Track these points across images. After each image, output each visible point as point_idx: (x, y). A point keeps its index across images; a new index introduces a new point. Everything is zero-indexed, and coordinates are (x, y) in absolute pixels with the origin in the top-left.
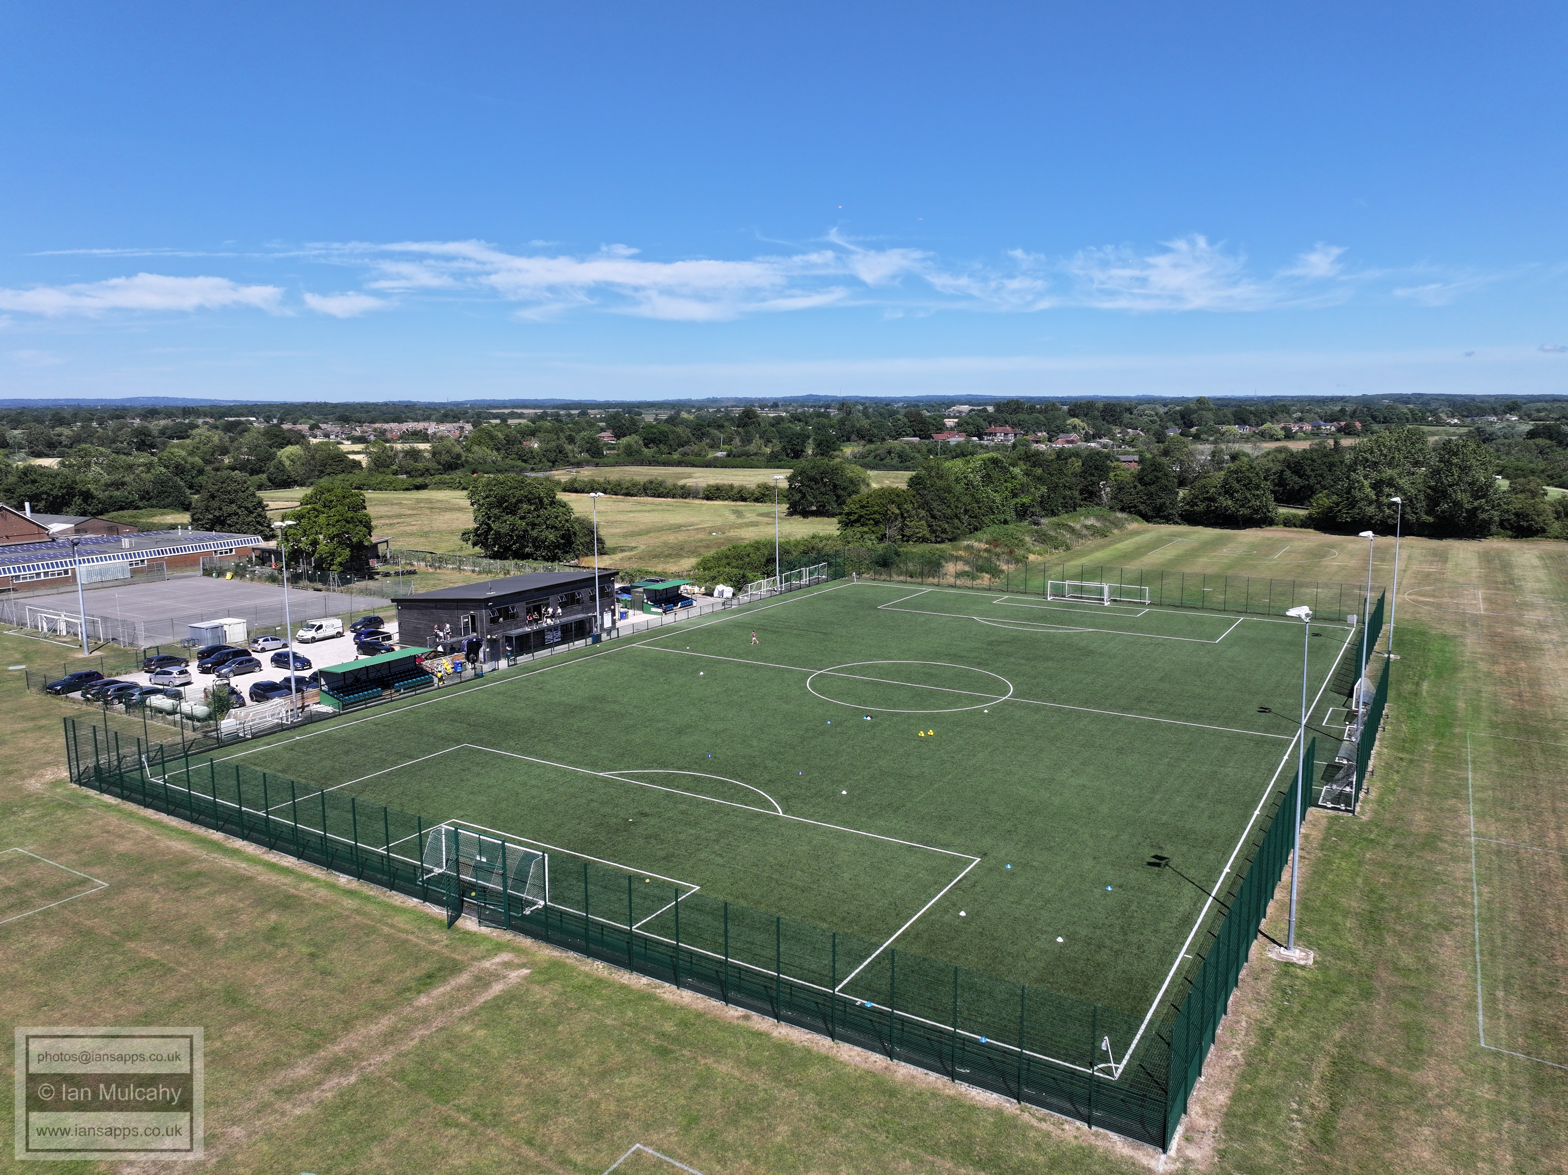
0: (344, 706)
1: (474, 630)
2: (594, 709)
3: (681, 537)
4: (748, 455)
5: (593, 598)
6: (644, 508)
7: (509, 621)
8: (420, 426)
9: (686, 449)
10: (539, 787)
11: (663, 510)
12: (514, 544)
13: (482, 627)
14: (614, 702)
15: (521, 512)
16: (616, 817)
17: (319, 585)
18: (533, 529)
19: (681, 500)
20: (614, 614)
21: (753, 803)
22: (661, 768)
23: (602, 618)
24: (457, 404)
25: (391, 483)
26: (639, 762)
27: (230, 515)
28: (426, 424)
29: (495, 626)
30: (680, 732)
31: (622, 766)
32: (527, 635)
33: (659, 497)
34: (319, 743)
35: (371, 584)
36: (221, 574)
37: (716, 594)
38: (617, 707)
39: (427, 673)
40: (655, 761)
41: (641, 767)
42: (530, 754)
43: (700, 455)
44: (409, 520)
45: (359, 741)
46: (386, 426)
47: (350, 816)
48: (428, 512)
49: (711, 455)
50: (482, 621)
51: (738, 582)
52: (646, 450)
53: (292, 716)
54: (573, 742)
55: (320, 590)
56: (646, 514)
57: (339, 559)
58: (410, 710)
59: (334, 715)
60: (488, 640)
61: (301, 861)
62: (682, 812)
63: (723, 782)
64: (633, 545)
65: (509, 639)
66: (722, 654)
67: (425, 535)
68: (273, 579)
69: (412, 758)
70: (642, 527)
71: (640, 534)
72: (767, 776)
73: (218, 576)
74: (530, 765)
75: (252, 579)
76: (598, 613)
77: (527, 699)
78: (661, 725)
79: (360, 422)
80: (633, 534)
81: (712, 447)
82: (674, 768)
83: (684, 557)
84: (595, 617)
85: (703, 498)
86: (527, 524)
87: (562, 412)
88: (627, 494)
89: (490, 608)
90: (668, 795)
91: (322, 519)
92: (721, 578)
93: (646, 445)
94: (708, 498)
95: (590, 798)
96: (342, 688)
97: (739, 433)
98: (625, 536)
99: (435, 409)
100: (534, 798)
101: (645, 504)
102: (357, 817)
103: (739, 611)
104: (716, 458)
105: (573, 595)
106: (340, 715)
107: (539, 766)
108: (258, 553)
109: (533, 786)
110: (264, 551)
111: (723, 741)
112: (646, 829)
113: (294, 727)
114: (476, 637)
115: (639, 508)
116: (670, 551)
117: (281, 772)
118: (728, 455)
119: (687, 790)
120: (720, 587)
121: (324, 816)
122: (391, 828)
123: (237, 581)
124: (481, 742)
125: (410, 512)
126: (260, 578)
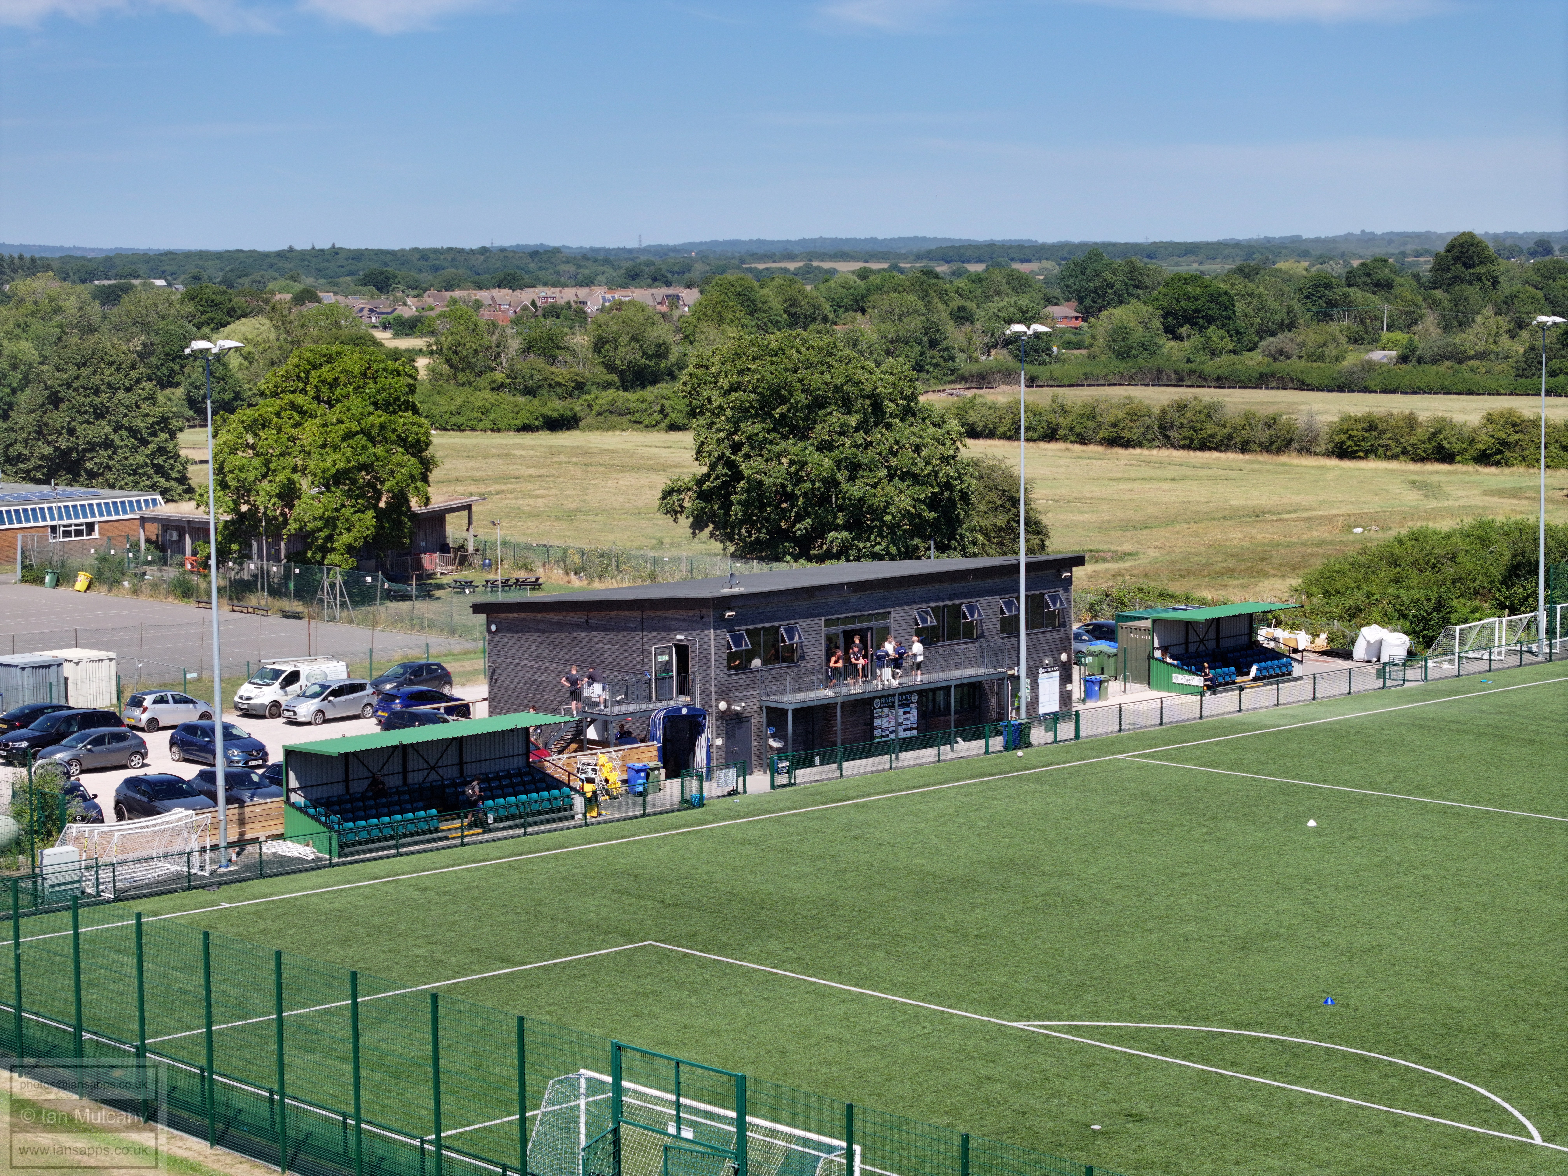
0: (344, 848)
1: (684, 688)
2: (1004, 887)
3: (1263, 534)
4: (1460, 358)
5: (1010, 626)
6: (1159, 473)
7: (779, 667)
8: (568, 295)
9: (1281, 340)
10: (841, 1042)
11: (1215, 479)
12: (799, 518)
13: (705, 679)
14: (1061, 875)
15: (821, 432)
16: (1056, 1118)
17: (297, 606)
18: (852, 478)
19: (1264, 457)
20: (1066, 678)
21: (1455, 1111)
22: (1187, 1021)
23: (1035, 686)
24: (663, 251)
25: (485, 412)
26: (1126, 1005)
27: (92, 447)
28: (583, 292)
29: (741, 678)
30: (1245, 946)
31: (1078, 1010)
32: (825, 710)
33: (1203, 447)
34: (277, 918)
35: (424, 607)
36: (63, 578)
37: (1359, 651)
38: (1067, 886)
39: (557, 784)
40: (1171, 1005)
41: (1128, 1015)
42: (822, 972)
43: (1321, 358)
44: (531, 486)
45: (376, 920)
46: (482, 295)
47: (349, 1068)
48: (578, 472)
49: (1353, 358)
50: (706, 659)
51: (1425, 621)
52: (1171, 345)
53: (213, 861)
54: (942, 953)
55: (297, 616)
56: (1167, 486)
57: (347, 538)
58: (509, 865)
59: (316, 866)
60: (722, 716)
61: (220, 1150)
62: (1247, 1120)
63: (1367, 1060)
64: (1127, 547)
65: (775, 716)
66: (1372, 785)
67: (570, 516)
68: (185, 591)
69: (507, 961)
70: (1151, 510)
71: (1145, 525)
72: (1498, 1056)
73: (57, 583)
74: (824, 994)
75: (135, 591)
76: (1022, 670)
77: (821, 857)
78: (1190, 928)
79: (418, 288)
80: (1127, 526)
81: (1356, 340)
82: (1223, 1022)
83: (1267, 575)
84: (1016, 679)
85: (1328, 454)
86: (838, 464)
87: (941, 269)
88: (1115, 441)
89: (729, 624)
90: (1204, 1078)
91: (309, 433)
92: (1376, 612)
93: (1171, 332)
94: (1342, 452)
95: (983, 1072)
96: (340, 801)
97: (1435, 303)
98: (1104, 528)
99: (606, 261)
100: (827, 1063)
101: (1162, 464)
102: (363, 1073)
103: (1426, 694)
104: (1369, 367)
105: (956, 612)
106: (331, 865)
107: (844, 998)
108: (153, 530)
109: (828, 1039)
110: (167, 524)
111: (1371, 972)
112: (1141, 1148)
113: (216, 883)
114: (690, 707)
115: (1147, 471)
116: (1232, 563)
117: (181, 970)
118: (1404, 359)
119: (1262, 1071)
120: (1371, 633)
121: (281, 1065)
122: (448, 1103)
123: (100, 594)
124: (692, 939)
125: (532, 471)
126: (154, 586)
